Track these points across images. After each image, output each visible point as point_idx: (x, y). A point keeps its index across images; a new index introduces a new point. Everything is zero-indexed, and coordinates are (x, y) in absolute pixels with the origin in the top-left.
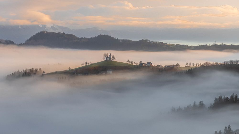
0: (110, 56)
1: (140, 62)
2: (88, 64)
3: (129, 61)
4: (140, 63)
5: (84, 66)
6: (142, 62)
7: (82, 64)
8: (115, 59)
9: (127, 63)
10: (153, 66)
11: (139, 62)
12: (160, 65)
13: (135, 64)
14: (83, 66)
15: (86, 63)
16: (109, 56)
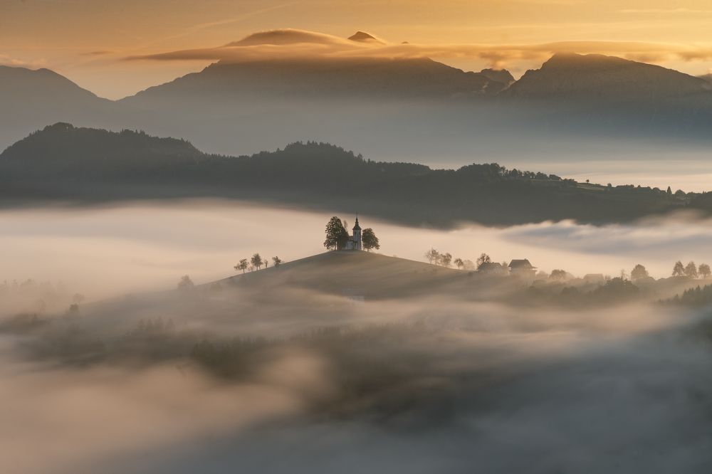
0: (355, 233)
1: (483, 258)
2: (263, 267)
3: (434, 253)
4: (480, 262)
5: (246, 271)
6: (488, 258)
7: (238, 263)
8: (377, 247)
9: (427, 261)
10: (537, 273)
11: (480, 257)
12: (563, 272)
13: (461, 268)
14: (241, 272)
15: (257, 260)
16: (351, 233)
